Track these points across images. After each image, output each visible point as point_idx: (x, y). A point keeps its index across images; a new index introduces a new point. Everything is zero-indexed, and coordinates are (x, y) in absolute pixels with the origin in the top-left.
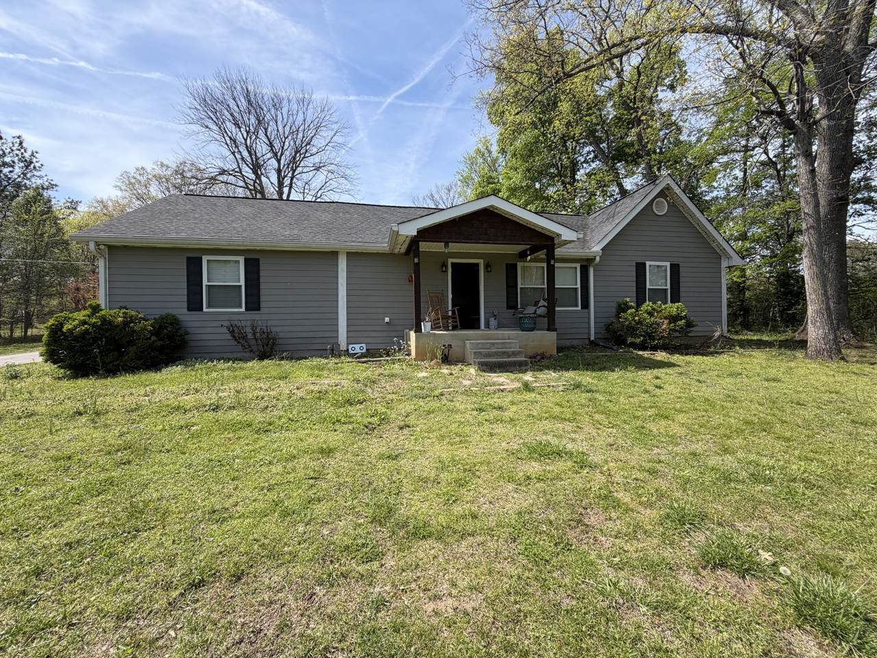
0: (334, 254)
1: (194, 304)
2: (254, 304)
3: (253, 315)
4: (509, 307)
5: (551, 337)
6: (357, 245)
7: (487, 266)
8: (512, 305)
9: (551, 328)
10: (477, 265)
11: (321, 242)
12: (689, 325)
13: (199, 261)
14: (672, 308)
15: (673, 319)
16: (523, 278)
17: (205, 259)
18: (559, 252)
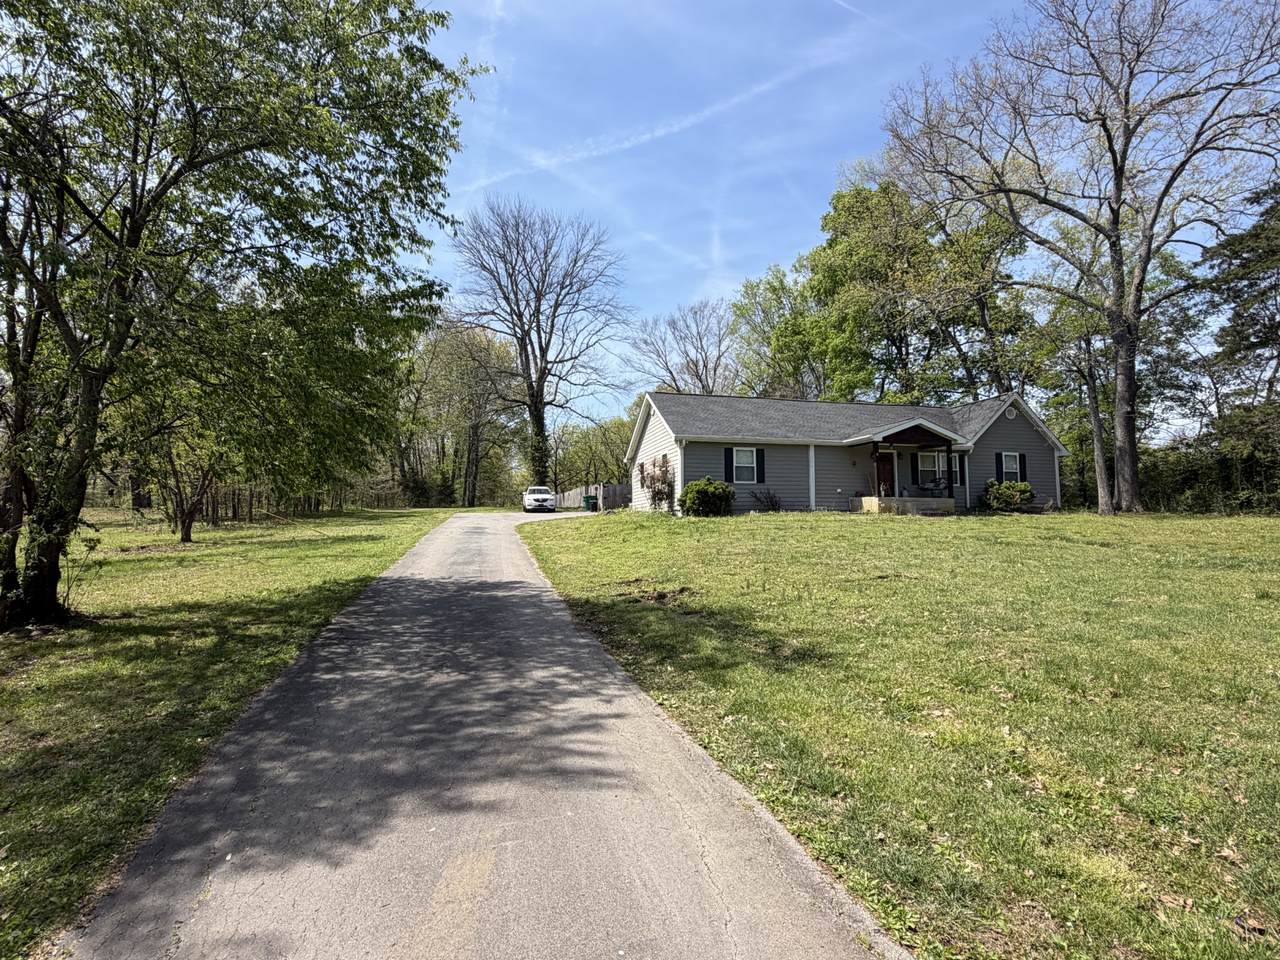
0: (807, 447)
1: (729, 478)
2: (761, 479)
3: (761, 486)
4: (913, 483)
5: (952, 501)
6: (819, 442)
7: (899, 455)
8: (915, 481)
9: (951, 496)
10: (892, 454)
11: (798, 439)
12: (1032, 496)
13: (731, 450)
14: (1021, 485)
15: (1023, 492)
16: (923, 463)
17: (735, 449)
18: (953, 448)
